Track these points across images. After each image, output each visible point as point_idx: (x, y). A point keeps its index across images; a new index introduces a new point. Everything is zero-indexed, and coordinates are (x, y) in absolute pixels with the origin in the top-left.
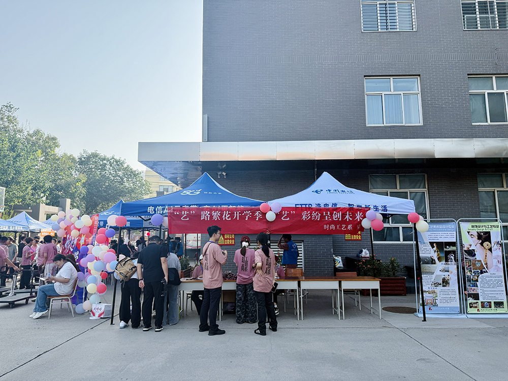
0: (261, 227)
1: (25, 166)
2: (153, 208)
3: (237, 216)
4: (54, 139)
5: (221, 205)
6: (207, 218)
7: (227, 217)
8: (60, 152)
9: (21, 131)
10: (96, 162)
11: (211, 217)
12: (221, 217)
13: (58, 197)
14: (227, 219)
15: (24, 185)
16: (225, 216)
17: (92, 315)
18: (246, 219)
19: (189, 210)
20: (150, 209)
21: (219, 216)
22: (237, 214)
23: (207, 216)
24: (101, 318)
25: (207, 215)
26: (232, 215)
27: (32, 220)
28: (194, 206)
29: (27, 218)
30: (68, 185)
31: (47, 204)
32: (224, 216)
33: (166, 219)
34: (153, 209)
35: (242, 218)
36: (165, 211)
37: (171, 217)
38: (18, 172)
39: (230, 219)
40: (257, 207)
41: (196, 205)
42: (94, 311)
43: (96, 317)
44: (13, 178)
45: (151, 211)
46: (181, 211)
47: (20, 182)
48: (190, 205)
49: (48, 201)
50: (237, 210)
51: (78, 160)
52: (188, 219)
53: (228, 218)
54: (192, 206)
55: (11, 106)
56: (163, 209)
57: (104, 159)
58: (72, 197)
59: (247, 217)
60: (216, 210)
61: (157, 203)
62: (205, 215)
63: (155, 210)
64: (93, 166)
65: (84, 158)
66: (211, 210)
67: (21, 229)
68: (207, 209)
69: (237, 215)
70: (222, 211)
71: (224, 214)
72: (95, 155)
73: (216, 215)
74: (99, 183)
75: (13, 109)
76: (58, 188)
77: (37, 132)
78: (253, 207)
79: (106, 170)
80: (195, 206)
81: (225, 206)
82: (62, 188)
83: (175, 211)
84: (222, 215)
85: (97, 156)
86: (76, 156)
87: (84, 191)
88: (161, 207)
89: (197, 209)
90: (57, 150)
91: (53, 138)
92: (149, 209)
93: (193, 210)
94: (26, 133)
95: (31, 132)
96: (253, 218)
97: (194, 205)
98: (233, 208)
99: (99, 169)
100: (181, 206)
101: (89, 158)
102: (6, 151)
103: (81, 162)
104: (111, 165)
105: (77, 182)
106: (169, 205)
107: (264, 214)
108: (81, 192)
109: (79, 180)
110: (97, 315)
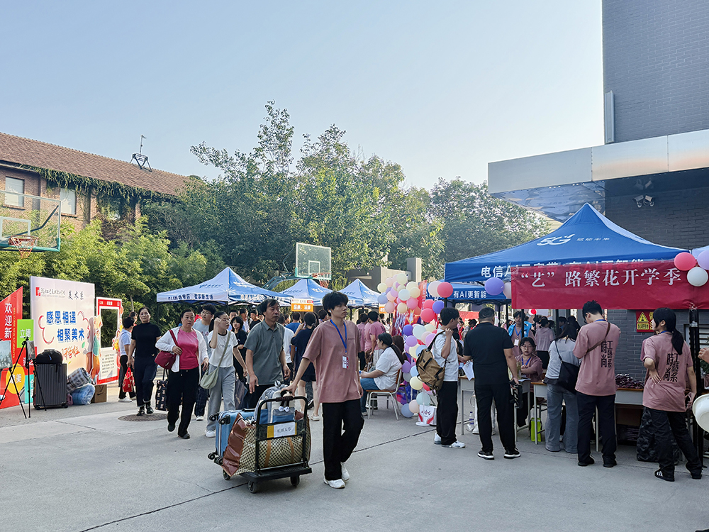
0: (681, 297)
1: (358, 214)
2: (489, 269)
3: (630, 278)
4: (396, 168)
5: (600, 259)
6: (576, 283)
7: (612, 279)
8: (405, 186)
9: (353, 163)
10: (458, 196)
11: (584, 280)
12: (601, 280)
13: (405, 255)
14: (612, 284)
15: (358, 242)
16: (609, 279)
17: (419, 420)
18: (650, 283)
19: (545, 271)
20: (485, 271)
21: (597, 279)
22: (630, 273)
23: (576, 279)
24: (431, 425)
25: (576, 277)
26: (621, 277)
27: (367, 291)
28: (552, 264)
29: (361, 288)
30: (419, 237)
31: (390, 267)
32: (606, 279)
33: (508, 285)
34: (489, 271)
35: (641, 281)
36: (507, 273)
37: (516, 281)
38: (350, 224)
39: (618, 284)
40: (670, 261)
41: (557, 261)
42: (422, 414)
43: (424, 423)
44: (345, 232)
45: (485, 274)
46: (531, 271)
47: (353, 238)
48: (546, 263)
49: (390, 263)
50: (630, 267)
51: (432, 197)
52: (543, 285)
53: (614, 282)
54: (549, 264)
55: (337, 130)
56: (504, 270)
57: (470, 190)
58: (425, 255)
59: (650, 279)
60: (591, 269)
61: (496, 262)
62: (572, 278)
63: (491, 272)
64: (456, 203)
65: (442, 192)
66: (582, 269)
67: (354, 303)
68: (575, 268)
69: (630, 276)
70: (602, 271)
71: (607, 276)
72: (456, 185)
73: (591, 278)
74: (465, 230)
75: (338, 134)
76: (405, 242)
77: (374, 161)
78: (662, 261)
79: (473, 207)
80: (555, 264)
81: (607, 262)
82: (411, 242)
83: (522, 272)
84: (602, 276)
85: (459, 186)
86: (429, 189)
87: (441, 244)
88: (500, 268)
89: (558, 267)
90: (400, 185)
91: (394, 167)
92: (483, 271)
93: (551, 269)
94: (359, 165)
95: (366, 162)
96: (662, 280)
97: (554, 261)
98: (622, 265)
99: (465, 207)
100: (532, 265)
101: (448, 190)
102: (334, 196)
103: (437, 199)
104: (482, 198)
105: (431, 231)
106: (513, 264)
107: (684, 273)
108: (437, 247)
109: (432, 228)
110: (425, 420)
